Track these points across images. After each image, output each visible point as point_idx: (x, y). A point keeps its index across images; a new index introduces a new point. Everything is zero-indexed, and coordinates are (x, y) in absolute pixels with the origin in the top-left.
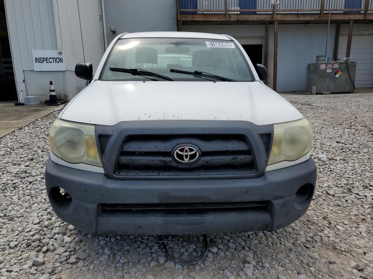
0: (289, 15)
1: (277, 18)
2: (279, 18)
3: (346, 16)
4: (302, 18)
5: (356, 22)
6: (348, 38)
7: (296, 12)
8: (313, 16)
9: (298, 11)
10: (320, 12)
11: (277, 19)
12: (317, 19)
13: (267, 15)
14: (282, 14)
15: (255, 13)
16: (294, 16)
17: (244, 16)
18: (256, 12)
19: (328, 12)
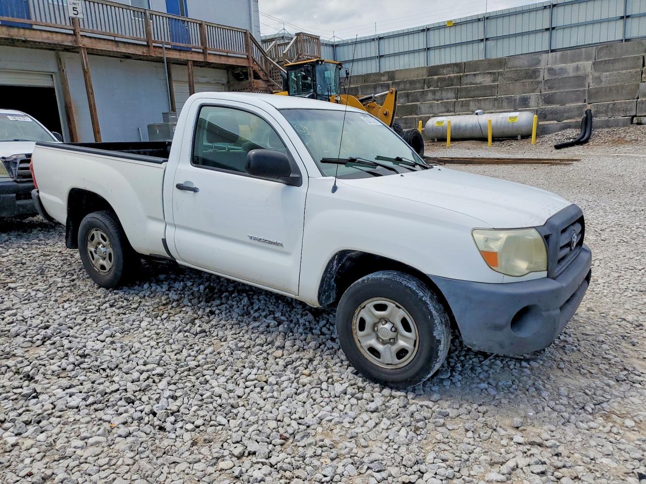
0: (102, 41)
1: (83, 43)
2: (86, 43)
3: (182, 54)
4: (123, 49)
5: (195, 63)
6: (190, 86)
7: (112, 38)
8: (139, 48)
9: (115, 37)
10: (148, 43)
11: (84, 45)
12: (145, 54)
13: (64, 36)
14: (90, 37)
15: (29, 27)
16: (110, 43)
17: (22, 31)
18: (31, 25)
19: (161, 45)
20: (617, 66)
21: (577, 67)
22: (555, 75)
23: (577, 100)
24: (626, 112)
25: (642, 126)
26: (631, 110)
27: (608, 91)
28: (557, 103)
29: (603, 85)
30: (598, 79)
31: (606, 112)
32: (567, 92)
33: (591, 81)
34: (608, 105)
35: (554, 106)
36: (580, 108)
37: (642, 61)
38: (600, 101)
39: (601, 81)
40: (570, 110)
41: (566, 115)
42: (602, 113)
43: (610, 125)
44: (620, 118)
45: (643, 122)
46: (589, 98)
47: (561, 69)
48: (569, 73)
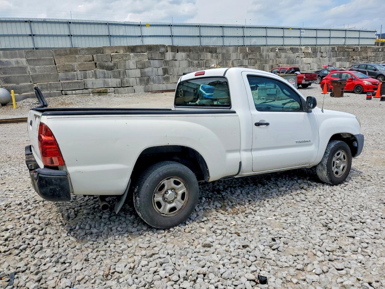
20: (41, 62)
21: (17, 61)
22: (4, 65)
23: (26, 82)
24: (57, 88)
25: (68, 95)
26: (60, 87)
27: (42, 76)
28: (14, 83)
29: (37, 73)
30: (34, 70)
31: (47, 89)
32: (18, 76)
33: (30, 70)
34: (47, 84)
35: (11, 85)
36: (30, 86)
37: (54, 61)
38: (39, 82)
39: (36, 71)
40: (24, 87)
41: (23, 90)
42: (45, 89)
43: (52, 96)
44: (55, 91)
45: (68, 93)
46: (33, 80)
47: (7, 62)
48: (13, 65)
